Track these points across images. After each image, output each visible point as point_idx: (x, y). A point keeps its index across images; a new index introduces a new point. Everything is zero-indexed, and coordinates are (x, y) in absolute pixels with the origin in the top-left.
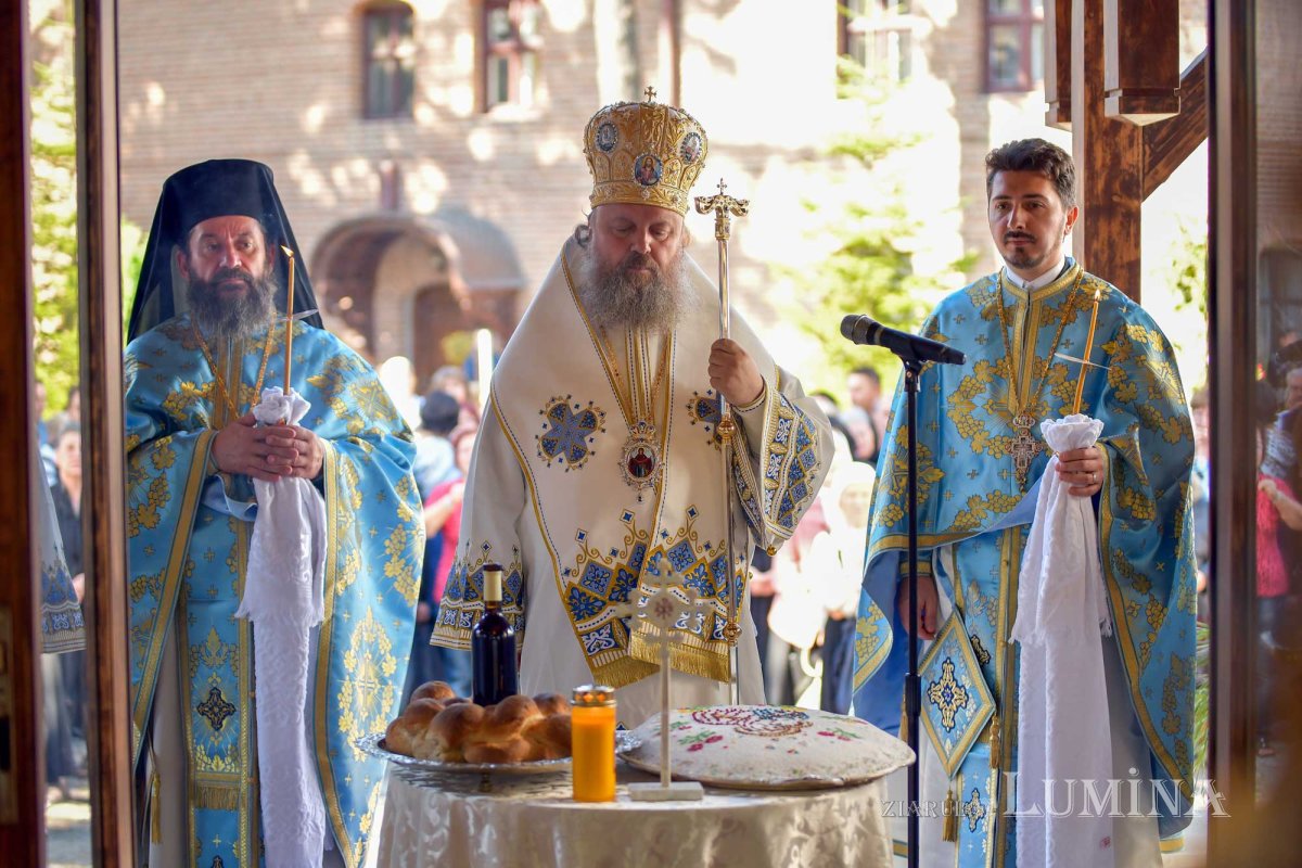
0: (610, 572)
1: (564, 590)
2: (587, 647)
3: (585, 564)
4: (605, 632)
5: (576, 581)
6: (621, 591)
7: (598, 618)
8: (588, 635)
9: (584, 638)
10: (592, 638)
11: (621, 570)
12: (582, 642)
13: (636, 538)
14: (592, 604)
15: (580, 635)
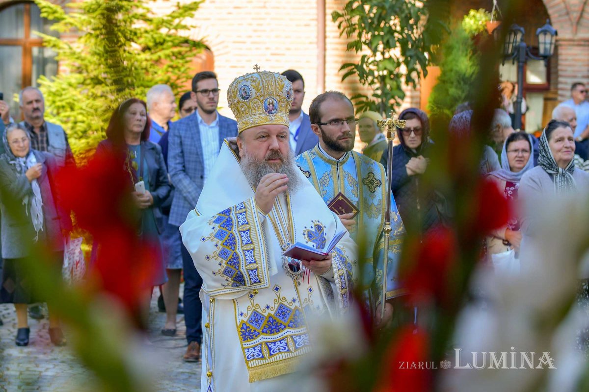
0: (264, 317)
1: (238, 324)
2: (247, 356)
3: (251, 312)
4: (258, 349)
5: (245, 320)
6: (269, 328)
7: (255, 341)
8: (248, 349)
9: (246, 350)
10: (250, 351)
11: (270, 317)
12: (244, 352)
13: (280, 301)
14: (252, 333)
15: (243, 349)
